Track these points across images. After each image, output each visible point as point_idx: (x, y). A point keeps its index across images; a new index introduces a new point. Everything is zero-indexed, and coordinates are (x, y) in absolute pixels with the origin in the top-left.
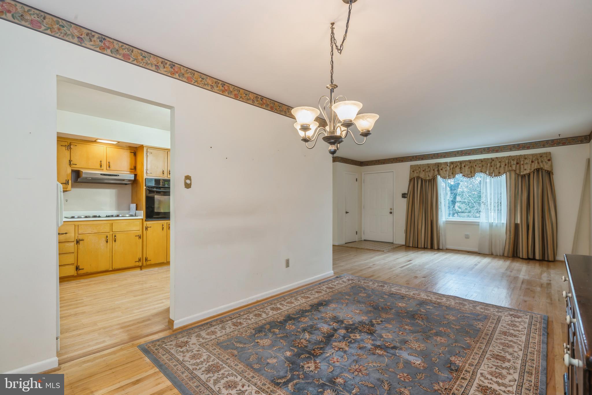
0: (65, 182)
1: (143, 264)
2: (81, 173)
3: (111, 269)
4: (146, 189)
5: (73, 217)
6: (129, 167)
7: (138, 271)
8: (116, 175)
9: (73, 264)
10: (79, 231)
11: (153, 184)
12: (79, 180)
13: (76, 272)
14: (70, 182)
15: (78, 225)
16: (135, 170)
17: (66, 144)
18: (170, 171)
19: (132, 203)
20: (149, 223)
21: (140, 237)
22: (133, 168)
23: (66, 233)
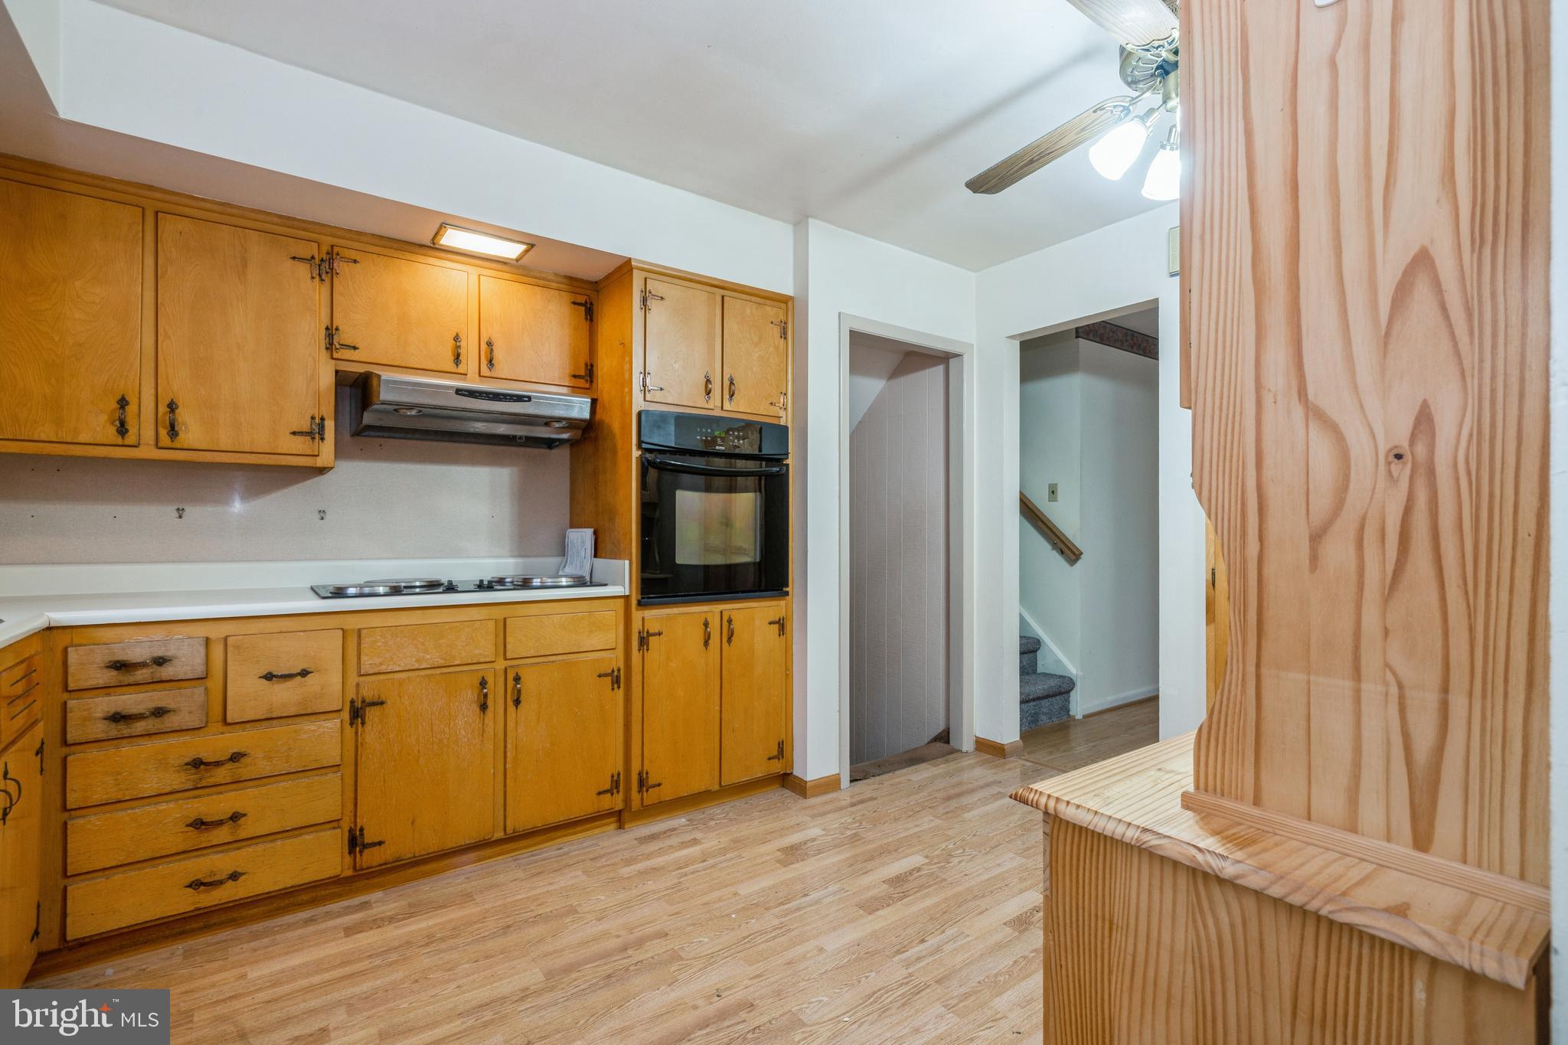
0: (306, 427)
1: (627, 800)
2: (375, 382)
3: (500, 835)
4: (641, 459)
5: (339, 593)
6: (568, 371)
7: (608, 840)
8: (519, 398)
9: (334, 823)
10: (364, 658)
11: (668, 438)
12: (368, 418)
13: (348, 859)
14: (330, 425)
15: (359, 630)
16: (592, 381)
17: (312, 250)
18: (732, 383)
19: (575, 524)
20: (655, 617)
21: (616, 681)
22: (582, 372)
23: (304, 673)
